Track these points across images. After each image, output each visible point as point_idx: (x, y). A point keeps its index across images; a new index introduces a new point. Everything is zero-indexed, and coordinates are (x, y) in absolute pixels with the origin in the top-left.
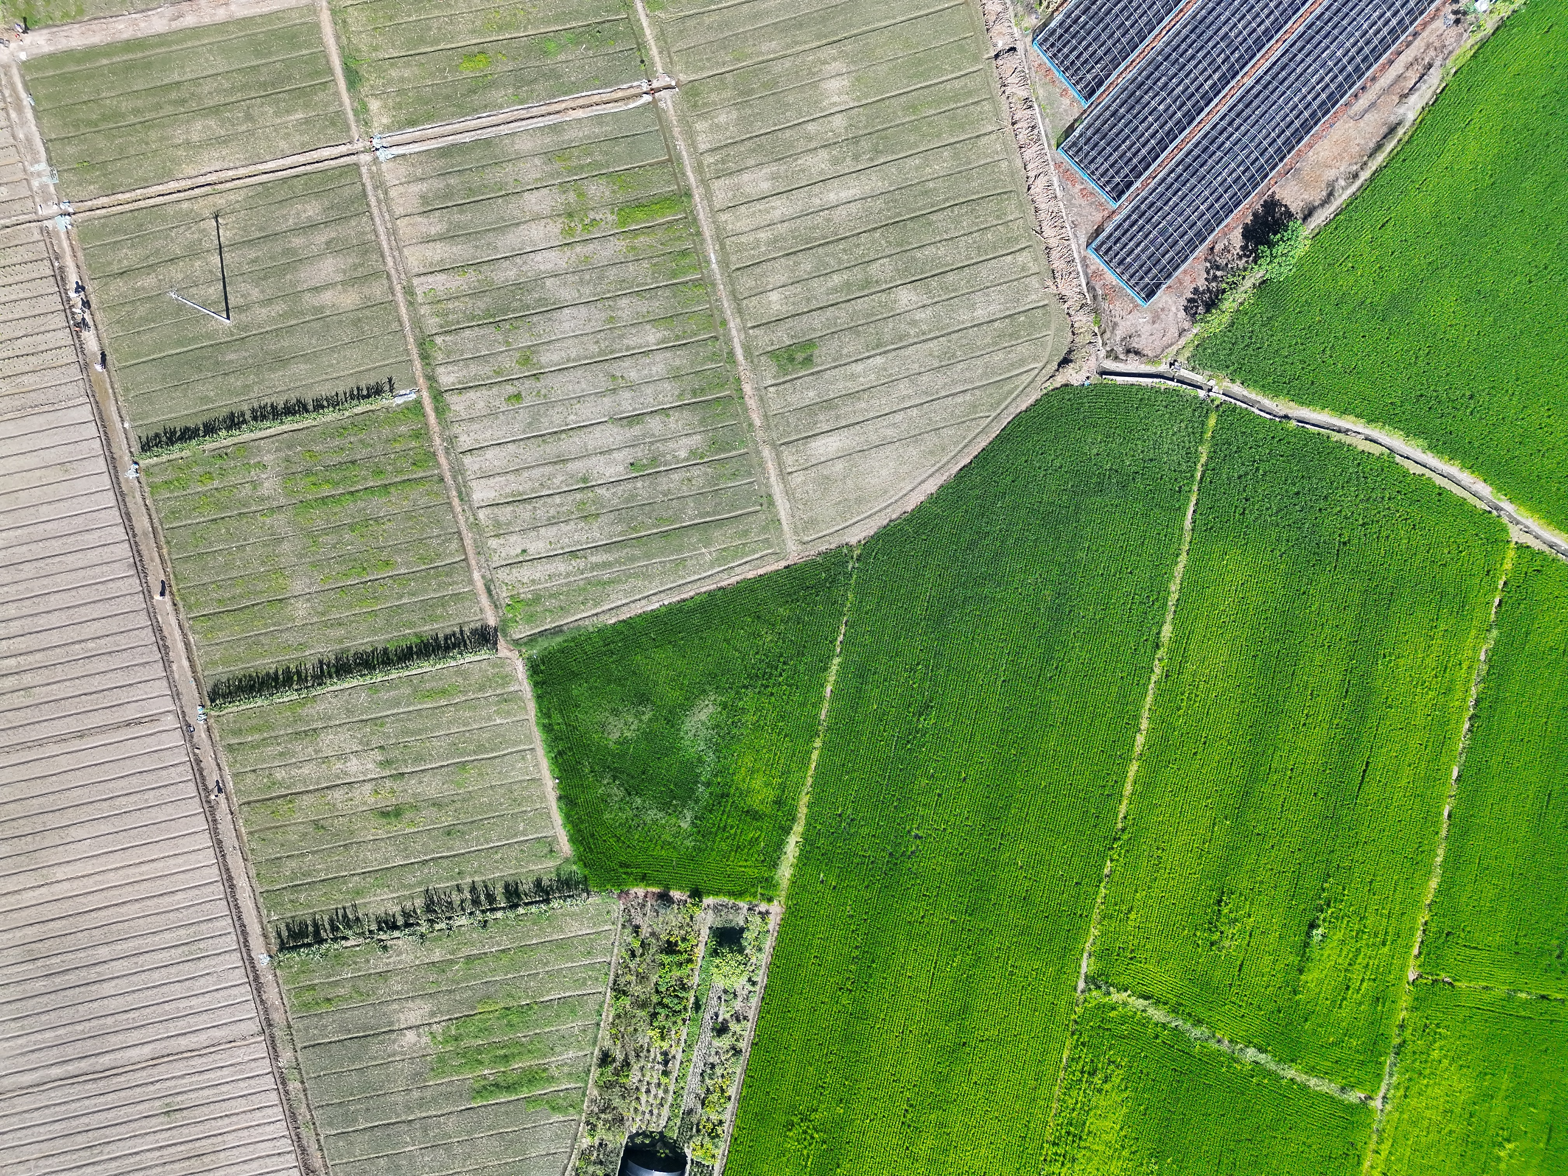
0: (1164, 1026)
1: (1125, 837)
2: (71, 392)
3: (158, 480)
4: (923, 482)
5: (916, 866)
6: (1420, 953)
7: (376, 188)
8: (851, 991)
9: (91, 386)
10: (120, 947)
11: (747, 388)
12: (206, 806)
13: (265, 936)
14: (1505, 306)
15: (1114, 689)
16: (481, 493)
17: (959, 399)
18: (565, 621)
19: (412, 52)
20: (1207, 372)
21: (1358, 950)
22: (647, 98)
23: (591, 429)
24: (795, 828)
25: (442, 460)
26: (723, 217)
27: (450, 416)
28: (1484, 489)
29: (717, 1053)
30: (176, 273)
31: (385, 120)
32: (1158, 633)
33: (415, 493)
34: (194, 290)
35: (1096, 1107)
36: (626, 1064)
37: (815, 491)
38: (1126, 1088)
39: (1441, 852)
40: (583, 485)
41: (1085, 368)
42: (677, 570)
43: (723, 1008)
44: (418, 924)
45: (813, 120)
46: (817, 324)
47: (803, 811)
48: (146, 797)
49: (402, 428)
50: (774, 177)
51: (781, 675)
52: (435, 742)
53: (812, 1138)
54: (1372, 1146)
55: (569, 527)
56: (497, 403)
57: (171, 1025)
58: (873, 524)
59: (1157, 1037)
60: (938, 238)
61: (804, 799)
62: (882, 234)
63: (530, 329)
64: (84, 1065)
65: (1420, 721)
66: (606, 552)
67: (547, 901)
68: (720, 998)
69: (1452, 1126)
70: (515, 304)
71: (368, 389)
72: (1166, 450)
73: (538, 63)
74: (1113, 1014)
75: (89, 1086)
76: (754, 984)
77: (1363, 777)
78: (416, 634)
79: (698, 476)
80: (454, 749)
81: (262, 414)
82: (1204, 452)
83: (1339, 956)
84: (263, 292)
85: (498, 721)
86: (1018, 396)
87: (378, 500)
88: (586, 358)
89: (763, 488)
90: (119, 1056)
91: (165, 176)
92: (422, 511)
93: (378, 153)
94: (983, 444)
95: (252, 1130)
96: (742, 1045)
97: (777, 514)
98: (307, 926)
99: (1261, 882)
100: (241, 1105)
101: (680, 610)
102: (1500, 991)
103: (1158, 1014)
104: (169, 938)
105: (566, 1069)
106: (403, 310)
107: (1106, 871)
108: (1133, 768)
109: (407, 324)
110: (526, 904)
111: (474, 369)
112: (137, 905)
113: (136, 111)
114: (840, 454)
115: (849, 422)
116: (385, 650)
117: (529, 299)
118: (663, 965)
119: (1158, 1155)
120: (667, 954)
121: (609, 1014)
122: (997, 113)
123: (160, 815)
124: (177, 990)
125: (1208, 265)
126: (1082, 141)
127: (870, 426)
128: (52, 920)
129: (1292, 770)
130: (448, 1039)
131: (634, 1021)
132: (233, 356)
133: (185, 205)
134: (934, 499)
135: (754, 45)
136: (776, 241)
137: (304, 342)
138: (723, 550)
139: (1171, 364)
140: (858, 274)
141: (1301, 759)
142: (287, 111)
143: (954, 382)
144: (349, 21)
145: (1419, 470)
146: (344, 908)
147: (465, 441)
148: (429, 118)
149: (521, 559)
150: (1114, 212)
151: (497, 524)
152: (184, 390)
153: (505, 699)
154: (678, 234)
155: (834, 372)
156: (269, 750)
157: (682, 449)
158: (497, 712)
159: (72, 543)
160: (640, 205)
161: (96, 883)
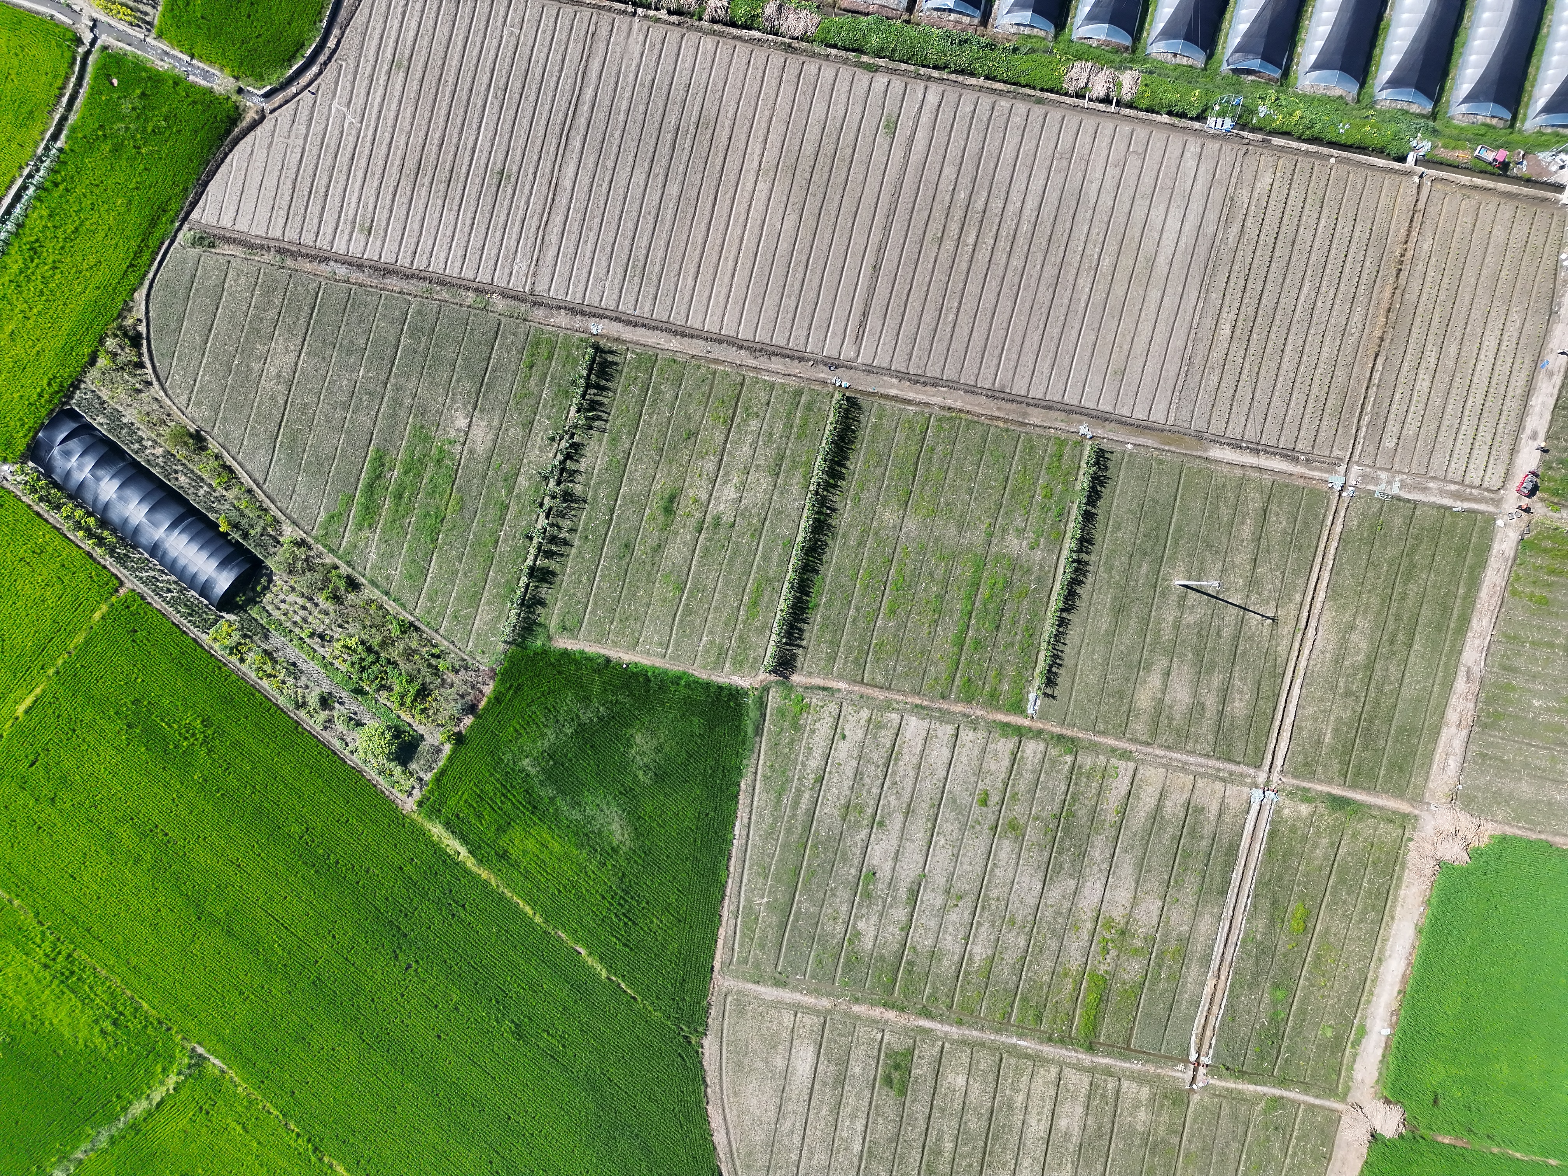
0: (125, 1109)
1: (313, 1158)
2: (1183, 413)
3: (1067, 450)
4: (728, 1133)
7: (1231, 774)
8: (301, 838)
9: (1179, 432)
10: (671, 206)
11: (891, 1015)
12: (758, 346)
13: (617, 340)
16: (914, 727)
19: (1335, 866)
22: (1193, 1057)
23: (924, 853)
24: (473, 860)
25: (959, 708)
26: (1054, 1070)
27: (997, 734)
29: (307, 687)
31: (1286, 811)
33: (942, 669)
35: (82, 1011)
36: (339, 601)
37: (768, 1029)
38: (86, 1046)
40: (877, 819)
42: (759, 866)
43: (344, 712)
44: (559, 480)
46: (917, 1107)
47: (485, 872)
48: (793, 298)
49: (1007, 686)
50: (1067, 1135)
51: (617, 915)
52: (712, 576)
53: (186, 738)
55: (846, 788)
56: (987, 781)
57: (579, 216)
58: (713, 1067)
59: (118, 1097)
61: (495, 879)
63: (1040, 845)
64: (582, 121)
66: (808, 810)
67: (521, 604)
68: (356, 712)
70: (1067, 844)
71: (1056, 674)
73: (1271, 974)
74: (159, 1069)
75: (561, 116)
76: (353, 752)
78: (817, 606)
79: (834, 929)
80: (700, 589)
81: (1080, 569)
84: (1188, 626)
85: (704, 639)
88: (989, 882)
89: (794, 983)
90: (574, 156)
91: (1333, 592)
92: (924, 665)
93: (1261, 791)
95: (449, 240)
96: (302, 713)
97: (765, 982)
98: (607, 380)
100: (475, 242)
101: (721, 850)
103: (139, 1108)
104: (658, 254)
105: (361, 544)
109: (1097, 739)
110: (528, 583)
111: (1027, 775)
112: (700, 241)
113: (1404, 596)
114: (790, 1069)
115: (815, 1093)
116: (817, 573)
117: (1066, 857)
118: (411, 681)
120: (419, 689)
121: (391, 606)
123: (770, 302)
124: (607, 238)
127: (802, 1109)
128: (725, 159)
130: (442, 455)
131: (374, 629)
132: (1144, 570)
133: (1298, 597)
134: (707, 1136)
136: (1010, 1107)
137: (1127, 638)
138: (757, 918)
140: (943, 1167)
142: (1337, 729)
144: (1391, 826)
147: (967, 736)
148: (1270, 851)
149: (839, 731)
151: (880, 726)
152: (1135, 513)
153: (722, 655)
154: (1058, 1022)
155: (867, 1100)
156: (779, 426)
157: (867, 927)
158: (713, 642)
159: (1049, 345)
160: (1103, 1000)
161: (738, 214)
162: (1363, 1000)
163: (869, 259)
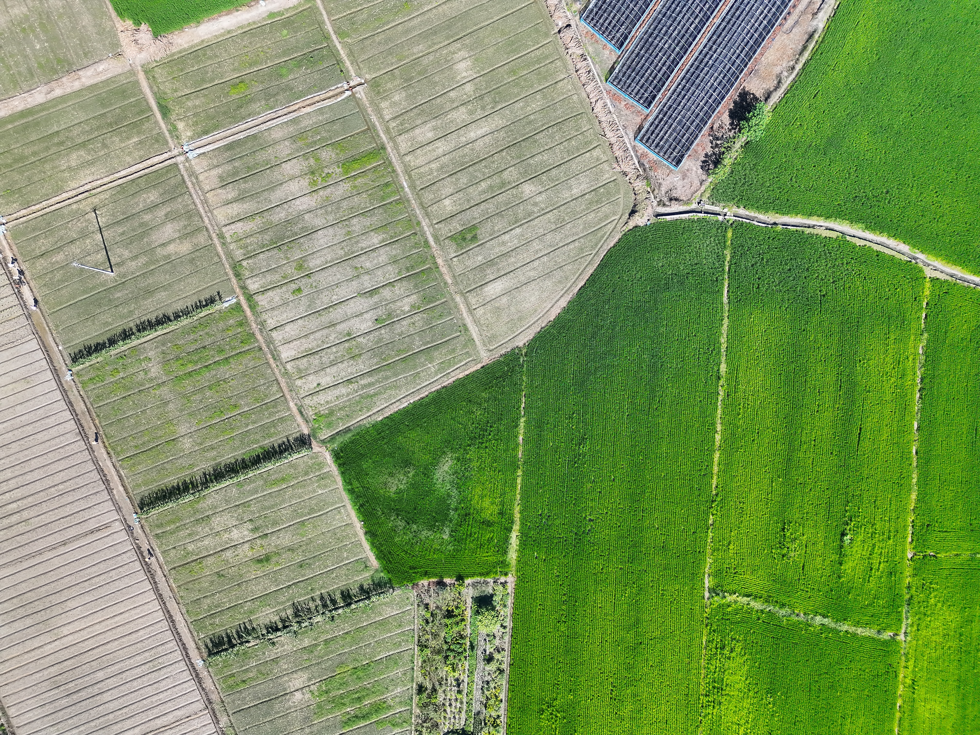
0: (762, 611)
1: (719, 499)
2: (23, 333)
3: (85, 378)
4: (558, 300)
5: (592, 538)
6: (912, 540)
7: (190, 176)
8: (565, 622)
9: (35, 328)
10: (110, 670)
11: (440, 261)
12: (148, 574)
13: (198, 648)
14: (899, 133)
15: (697, 409)
16: (286, 353)
17: (571, 246)
18: (351, 423)
19: (198, 89)
20: (721, 204)
21: (874, 545)
22: (348, 93)
23: (347, 302)
24: (514, 527)
25: (259, 337)
26: (407, 158)
27: (259, 309)
28: (905, 248)
29: (489, 674)
30: (75, 249)
31: (189, 134)
32: (718, 370)
33: (245, 360)
34: (88, 258)
35: (729, 669)
36: (434, 690)
37: (492, 318)
38: (745, 653)
39: (915, 476)
40: (348, 338)
41: (646, 214)
42: (415, 380)
43: (488, 646)
44: (291, 626)
45: (453, 89)
46: (476, 215)
47: (517, 516)
48: (110, 575)
49: (231, 321)
50: (435, 129)
51: (490, 434)
52: (283, 512)
53: (557, 716)
54: (903, 664)
55: (344, 365)
56: (287, 296)
57: (149, 712)
58: (531, 332)
59: (759, 619)
60: (542, 149)
61: (517, 509)
62: (507, 153)
63: (300, 247)
65: (888, 397)
66: (369, 376)
67: (369, 598)
68: (485, 640)
69: (949, 644)
70: (288, 233)
71: (206, 301)
72: (704, 256)
73: (277, 83)
74: (730, 609)
76: (505, 627)
77: (859, 437)
78: (261, 447)
79: (419, 320)
80: (296, 513)
81: (143, 327)
82: (728, 253)
83: (863, 550)
84: (131, 252)
85: (320, 492)
86: (607, 238)
87: (223, 368)
88: (337, 259)
89: (460, 321)
91: (59, 190)
92: (251, 371)
93: (188, 154)
94: (591, 272)
96: (504, 666)
97: (471, 336)
98: (223, 638)
99: (807, 513)
101: (421, 405)
102: (966, 555)
103: (757, 605)
104: (139, 659)
105: (397, 700)
106: (219, 249)
107: (710, 522)
108: (717, 456)
109: (223, 257)
110: (356, 602)
111: (269, 277)
112: (117, 643)
113: (34, 154)
114: (504, 292)
115: (506, 272)
116: (243, 460)
117: (296, 229)
118: (447, 625)
119: (771, 691)
120: (448, 618)
121: (418, 662)
122: (565, 66)
123: (121, 585)
124: (150, 691)
125: (711, 138)
126: (621, 75)
127: (519, 272)
128: (65, 660)
129: (814, 440)
130: (322, 693)
131: (434, 663)
132: (119, 295)
133: (74, 207)
134: (566, 310)
135: (409, 49)
136: (442, 167)
137: (162, 278)
138: (442, 363)
139: (699, 203)
140: (496, 180)
141: (819, 433)
142: (127, 138)
143: (567, 236)
144: (156, 76)
145: (862, 243)
146: (244, 623)
147: (271, 323)
148: (216, 127)
149: (318, 390)
150: (648, 115)
151: (299, 370)
152: (93, 320)
153: (322, 478)
154: (381, 173)
155: (491, 243)
156: (182, 534)
157: (406, 305)
158: (319, 487)
159: (39, 426)
160: (355, 160)
161: (88, 633)
162: (256, 26)
163: (62, 550)
